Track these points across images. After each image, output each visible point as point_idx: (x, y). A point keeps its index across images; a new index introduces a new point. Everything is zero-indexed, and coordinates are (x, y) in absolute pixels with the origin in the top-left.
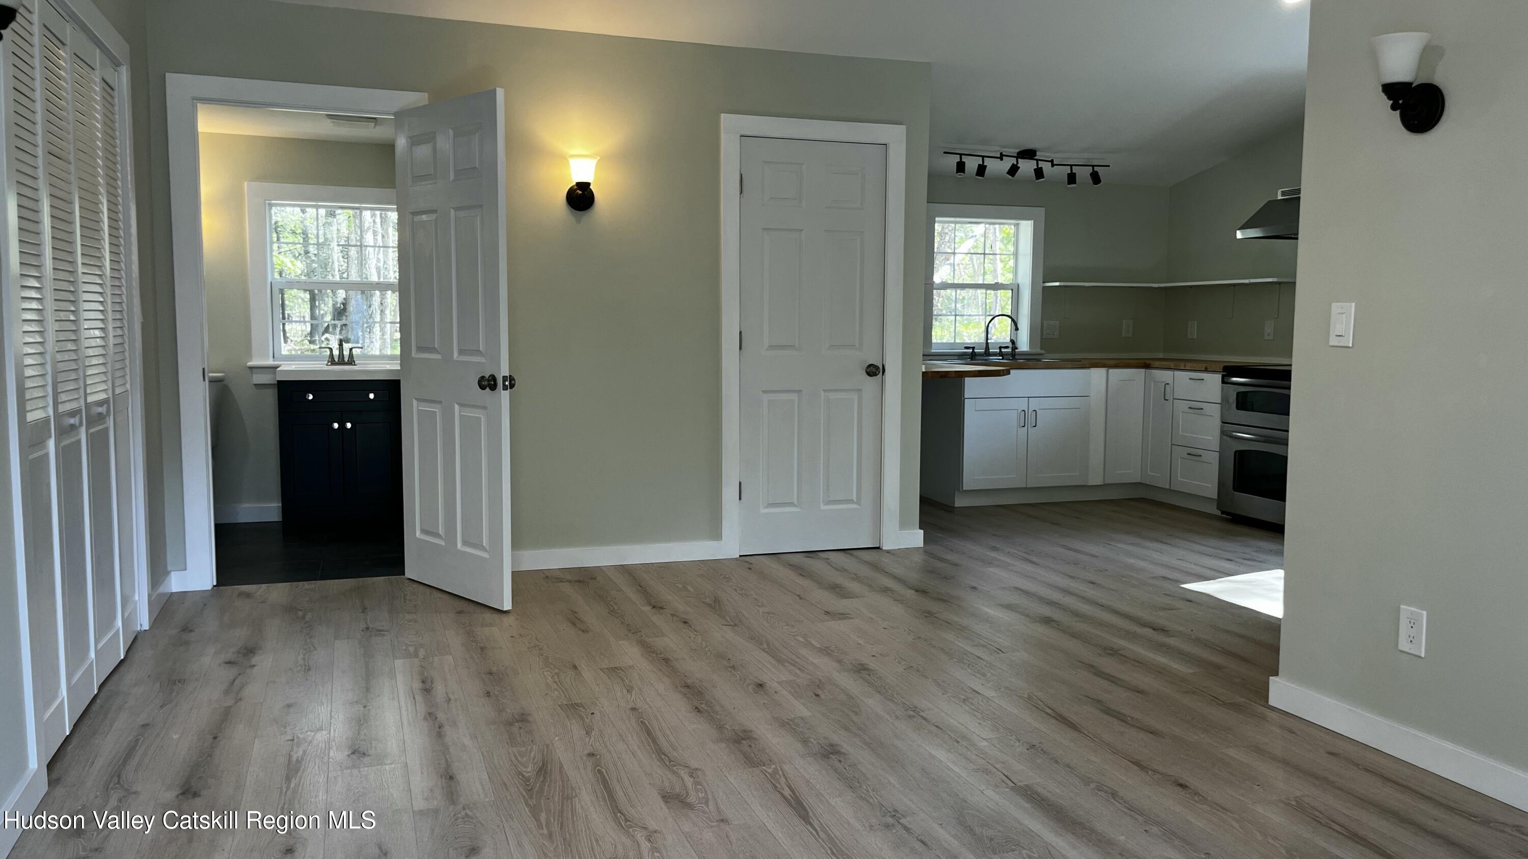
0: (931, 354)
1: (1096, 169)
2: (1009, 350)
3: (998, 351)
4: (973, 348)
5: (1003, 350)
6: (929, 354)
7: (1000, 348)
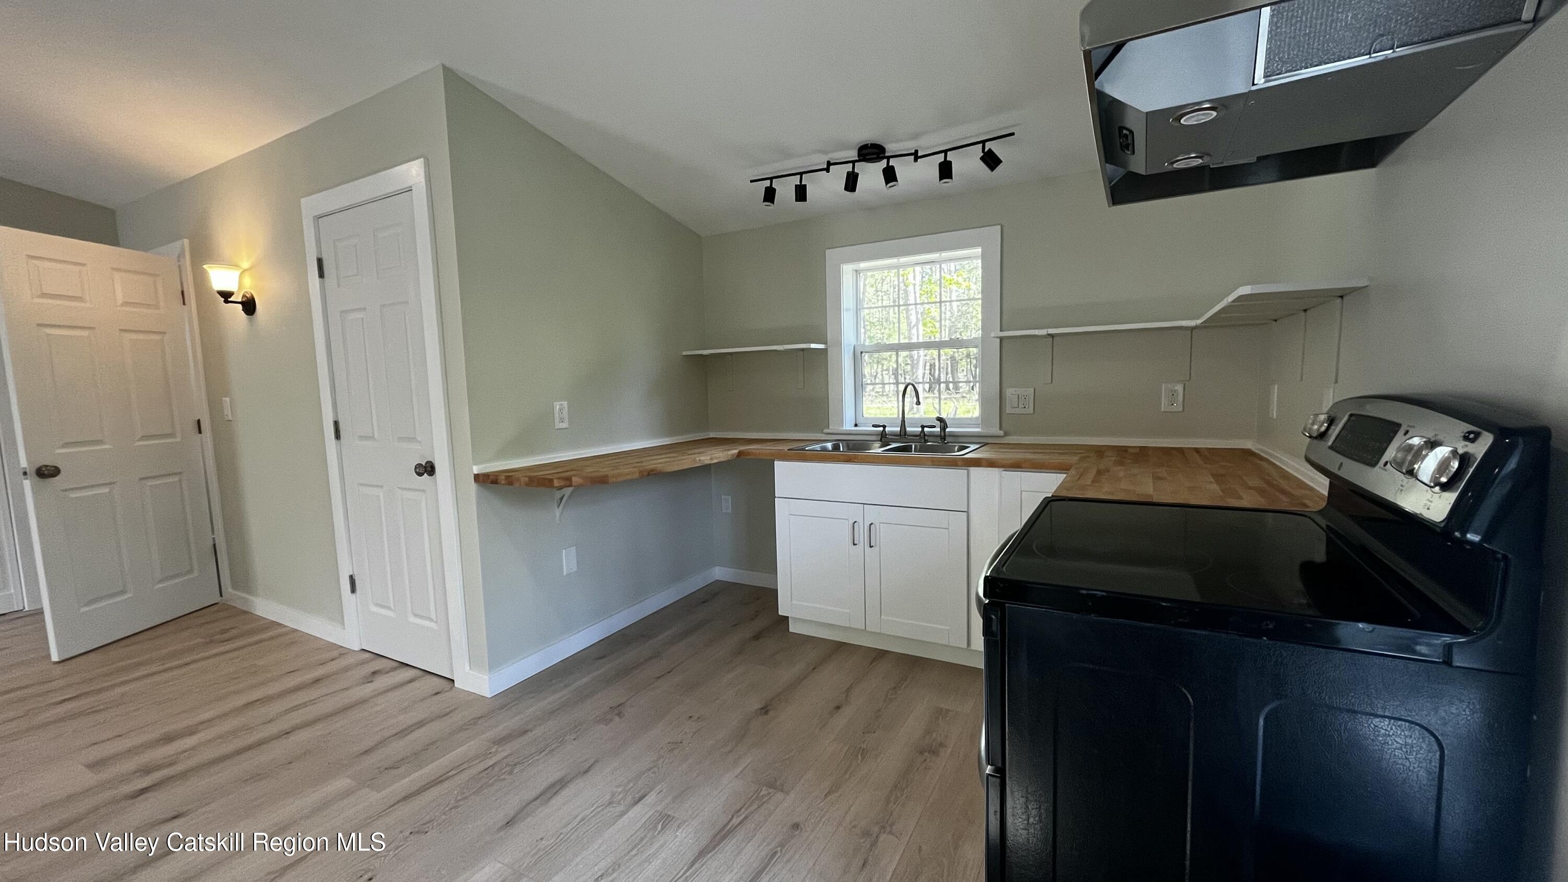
0: (843, 432)
1: (988, 146)
2: (938, 429)
3: (920, 429)
4: (884, 427)
5: (926, 429)
6: (839, 432)
7: (923, 427)
